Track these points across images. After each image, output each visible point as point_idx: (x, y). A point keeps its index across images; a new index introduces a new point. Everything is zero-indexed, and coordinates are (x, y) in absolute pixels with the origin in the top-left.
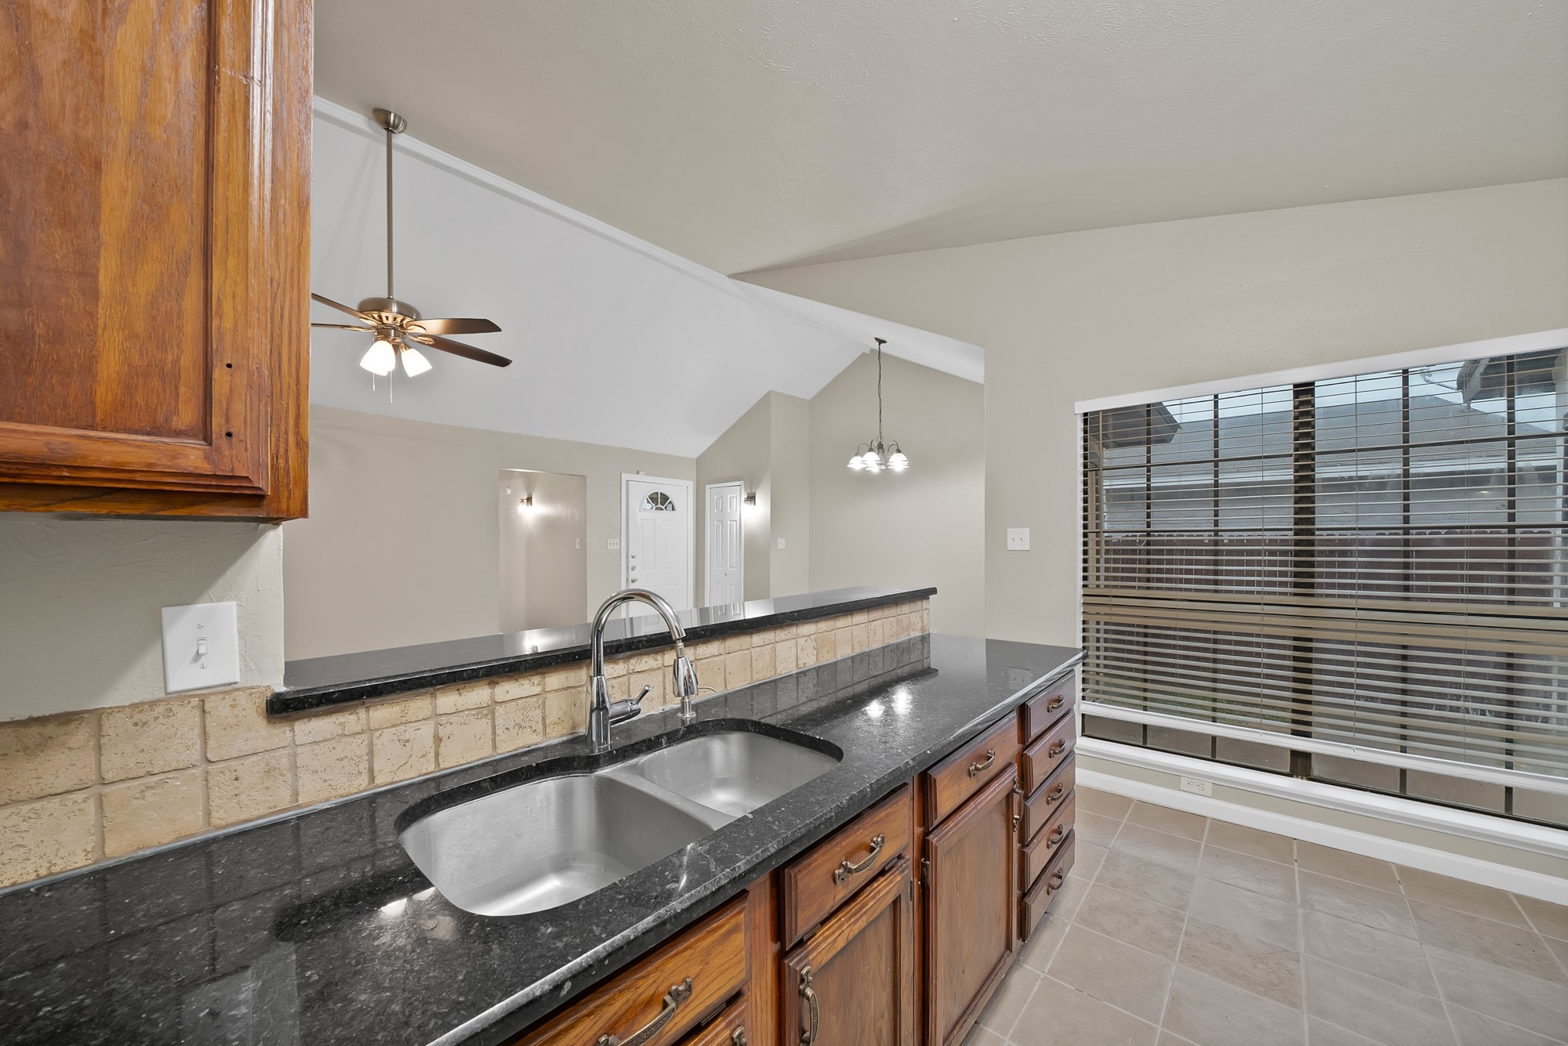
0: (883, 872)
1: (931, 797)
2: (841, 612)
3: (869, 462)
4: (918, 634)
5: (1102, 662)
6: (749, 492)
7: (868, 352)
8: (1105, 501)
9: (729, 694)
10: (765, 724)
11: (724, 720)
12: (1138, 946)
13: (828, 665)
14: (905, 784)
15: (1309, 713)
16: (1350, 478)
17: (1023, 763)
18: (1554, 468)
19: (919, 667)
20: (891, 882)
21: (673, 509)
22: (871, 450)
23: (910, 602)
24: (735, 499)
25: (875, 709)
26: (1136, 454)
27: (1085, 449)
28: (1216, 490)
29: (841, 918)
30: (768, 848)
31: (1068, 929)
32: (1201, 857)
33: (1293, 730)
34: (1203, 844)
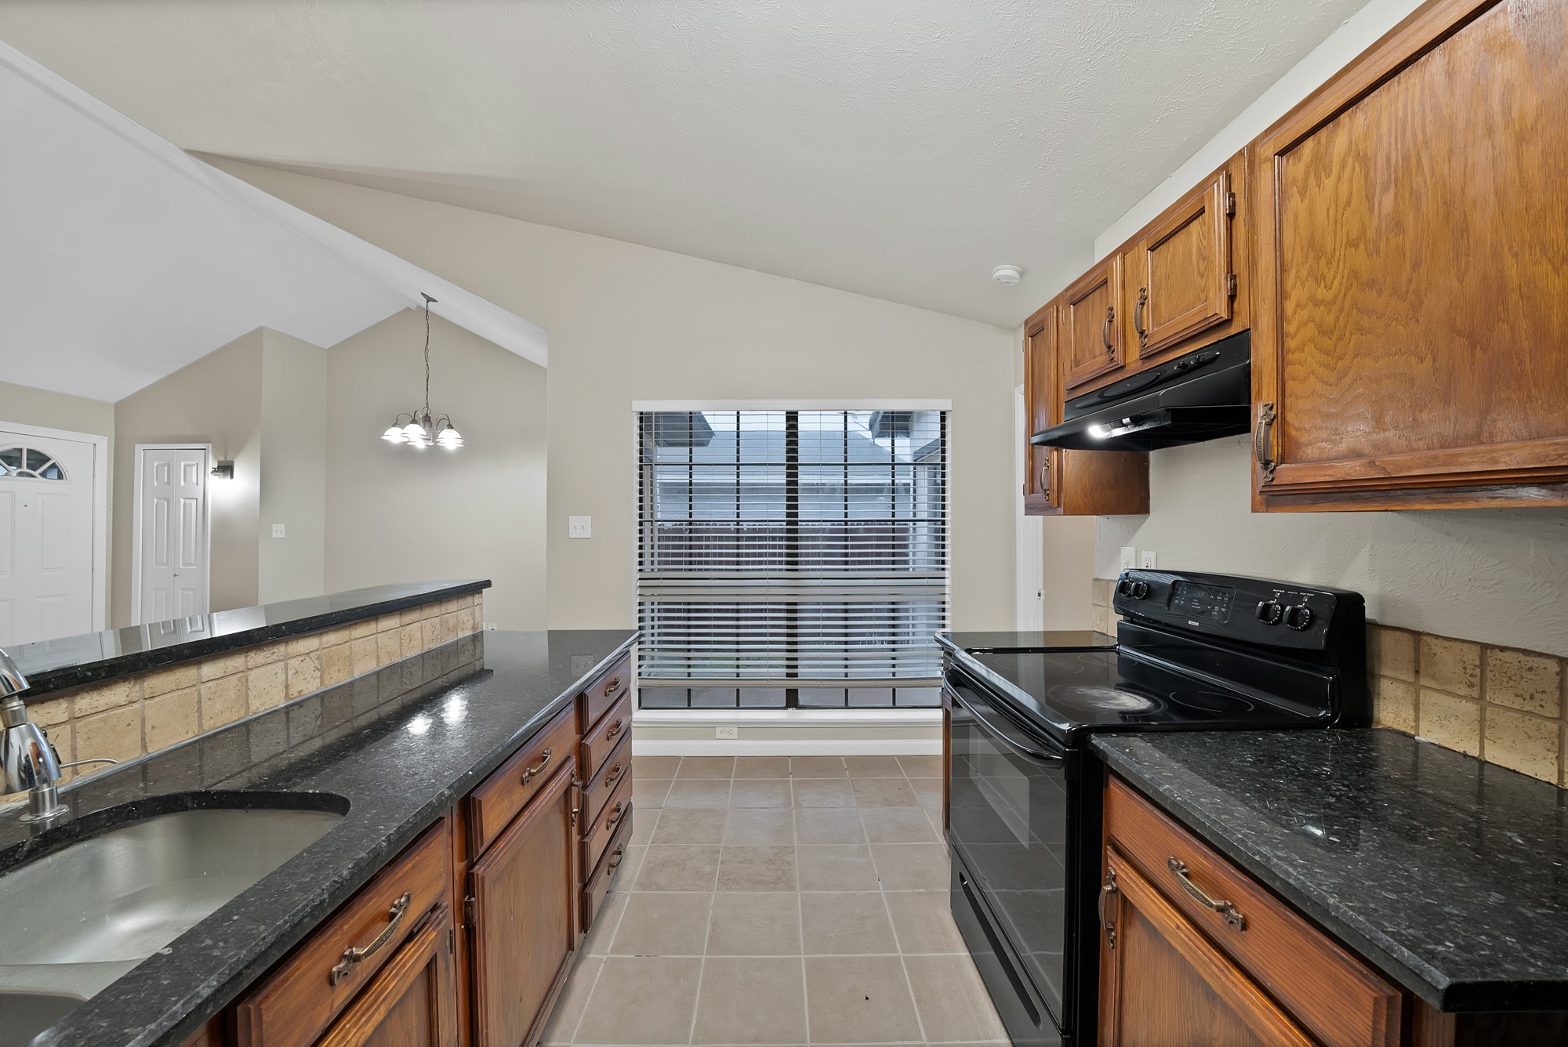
0: (410, 937)
1: (475, 822)
2: (359, 618)
3: (415, 435)
4: (468, 633)
5: (656, 638)
6: (223, 459)
7: (414, 309)
8: (658, 493)
9: (151, 759)
10: (218, 793)
11: (133, 804)
12: (686, 890)
13: (338, 687)
14: (441, 819)
15: (796, 659)
16: (817, 484)
17: (582, 752)
18: (909, 484)
19: (470, 670)
20: (423, 944)
21: (60, 476)
22: (414, 421)
23: (458, 599)
24: (194, 468)
25: (419, 725)
26: (681, 453)
27: (641, 445)
28: (738, 488)
29: (345, 1025)
30: (198, 993)
31: (627, 900)
32: (730, 792)
33: (787, 674)
34: (732, 780)
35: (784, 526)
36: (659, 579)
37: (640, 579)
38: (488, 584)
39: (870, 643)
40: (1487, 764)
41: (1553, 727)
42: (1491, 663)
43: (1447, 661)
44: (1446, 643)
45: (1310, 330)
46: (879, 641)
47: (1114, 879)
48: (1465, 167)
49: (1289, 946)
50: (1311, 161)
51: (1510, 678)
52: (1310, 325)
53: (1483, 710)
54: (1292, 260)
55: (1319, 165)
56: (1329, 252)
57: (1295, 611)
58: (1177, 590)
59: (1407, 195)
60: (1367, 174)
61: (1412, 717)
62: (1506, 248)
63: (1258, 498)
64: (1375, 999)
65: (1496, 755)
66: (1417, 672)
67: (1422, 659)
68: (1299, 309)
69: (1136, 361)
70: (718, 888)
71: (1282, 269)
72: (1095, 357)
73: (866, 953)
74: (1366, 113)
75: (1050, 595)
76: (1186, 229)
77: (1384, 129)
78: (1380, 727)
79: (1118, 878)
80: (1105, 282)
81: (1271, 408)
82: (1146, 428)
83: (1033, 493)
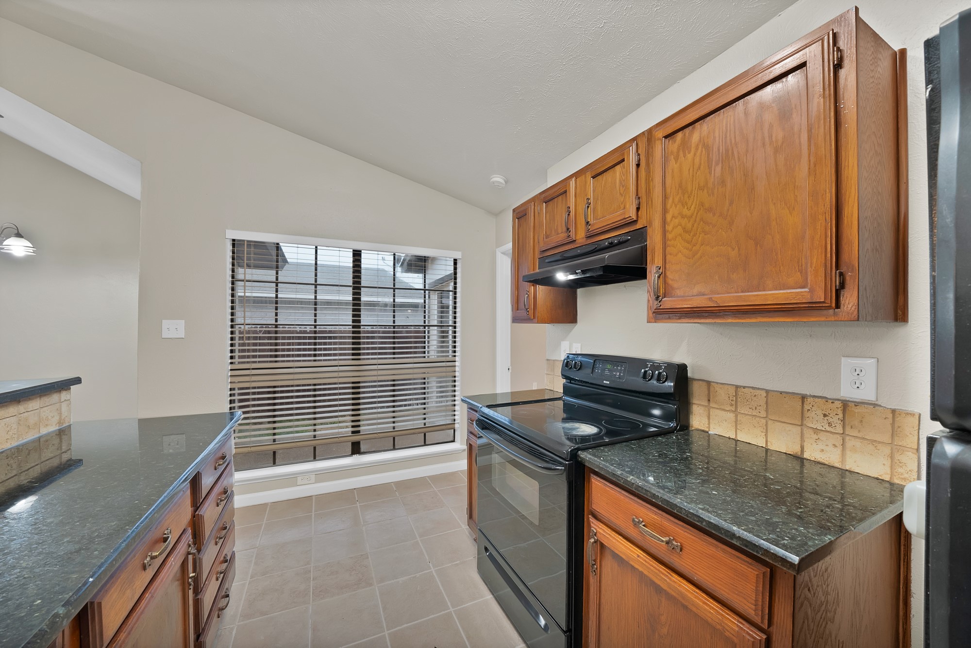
4: (53, 428)
15: (359, 421)
17: (196, 523)
23: (40, 396)
26: (268, 274)
28: (315, 302)
32: (313, 523)
33: (352, 431)
34: (313, 514)
35: (350, 329)
36: (249, 369)
37: (231, 370)
38: (78, 381)
39: (410, 405)
40: (738, 442)
41: (764, 421)
42: (740, 394)
43: (722, 394)
44: (721, 386)
45: (679, 230)
46: (415, 404)
47: (595, 535)
48: (753, 159)
49: (708, 556)
50: (681, 144)
51: (747, 401)
52: (679, 227)
53: (736, 416)
54: (670, 193)
55: (685, 146)
56: (689, 191)
57: (660, 374)
58: (596, 365)
59: (727, 169)
60: (709, 155)
61: (707, 423)
62: (770, 200)
63: (651, 315)
64: (757, 575)
65: (742, 437)
66: (709, 400)
67: (711, 393)
68: (674, 219)
69: (583, 238)
70: (313, 600)
71: (665, 197)
72: (558, 234)
73: (429, 616)
74: (708, 125)
75: (515, 369)
76: (613, 169)
77: (717, 134)
78: (693, 429)
79: (598, 534)
80: (565, 192)
81: (660, 269)
82: (588, 276)
83: (518, 310)
